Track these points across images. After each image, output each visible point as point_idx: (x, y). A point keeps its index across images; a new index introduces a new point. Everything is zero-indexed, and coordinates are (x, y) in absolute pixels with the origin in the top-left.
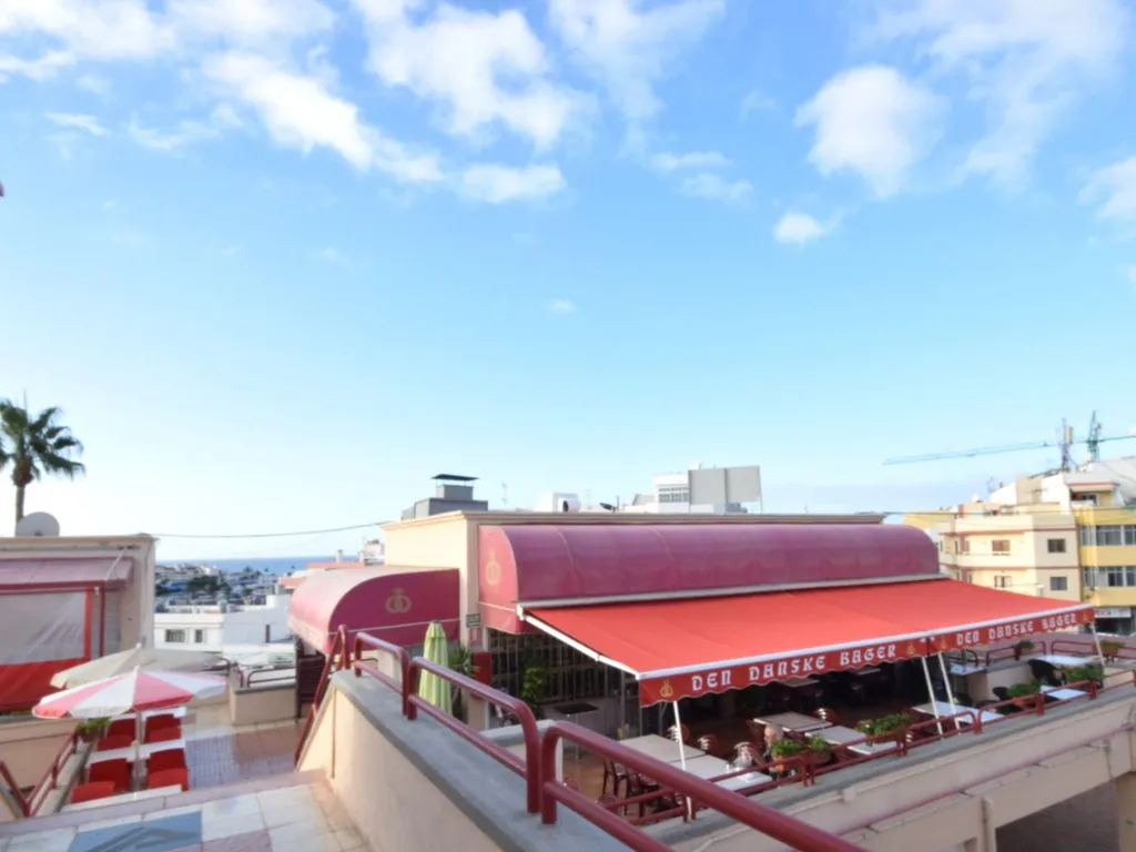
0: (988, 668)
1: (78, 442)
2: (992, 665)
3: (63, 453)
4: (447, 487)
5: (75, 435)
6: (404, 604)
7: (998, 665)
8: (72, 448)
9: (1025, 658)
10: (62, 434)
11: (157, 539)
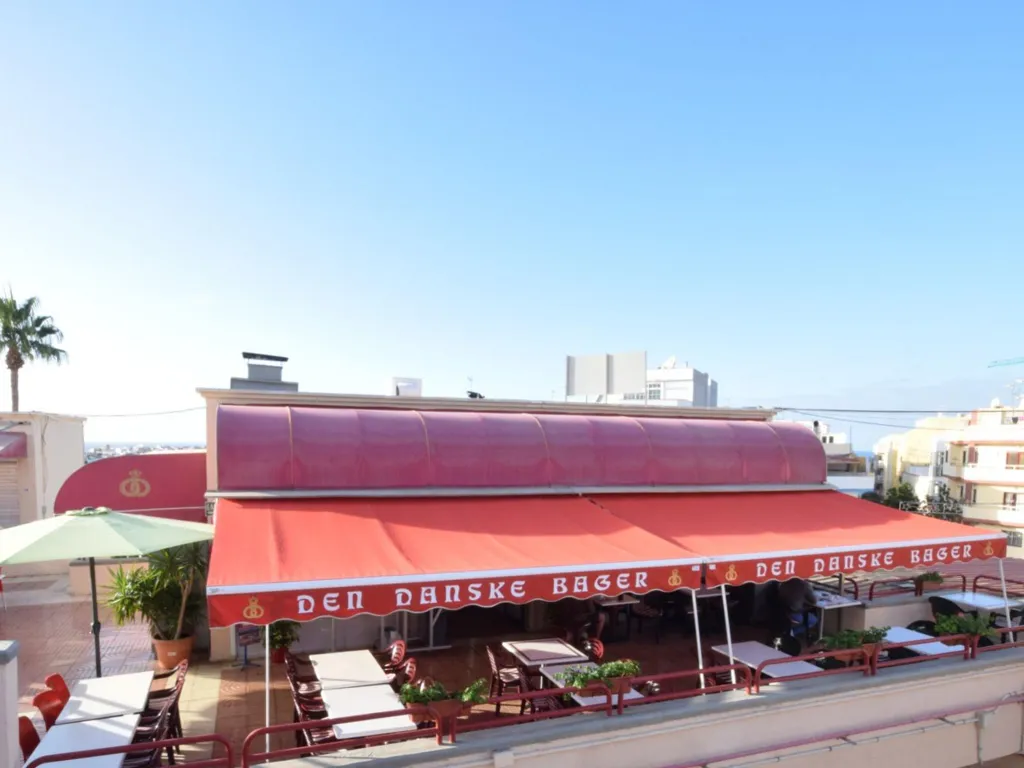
0: (868, 603)
1: (58, 331)
2: (876, 600)
3: (46, 340)
4: (251, 367)
5: (56, 325)
6: (143, 488)
7: (885, 599)
8: (53, 336)
9: (927, 595)
10: (45, 323)
11: (85, 419)
